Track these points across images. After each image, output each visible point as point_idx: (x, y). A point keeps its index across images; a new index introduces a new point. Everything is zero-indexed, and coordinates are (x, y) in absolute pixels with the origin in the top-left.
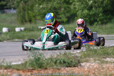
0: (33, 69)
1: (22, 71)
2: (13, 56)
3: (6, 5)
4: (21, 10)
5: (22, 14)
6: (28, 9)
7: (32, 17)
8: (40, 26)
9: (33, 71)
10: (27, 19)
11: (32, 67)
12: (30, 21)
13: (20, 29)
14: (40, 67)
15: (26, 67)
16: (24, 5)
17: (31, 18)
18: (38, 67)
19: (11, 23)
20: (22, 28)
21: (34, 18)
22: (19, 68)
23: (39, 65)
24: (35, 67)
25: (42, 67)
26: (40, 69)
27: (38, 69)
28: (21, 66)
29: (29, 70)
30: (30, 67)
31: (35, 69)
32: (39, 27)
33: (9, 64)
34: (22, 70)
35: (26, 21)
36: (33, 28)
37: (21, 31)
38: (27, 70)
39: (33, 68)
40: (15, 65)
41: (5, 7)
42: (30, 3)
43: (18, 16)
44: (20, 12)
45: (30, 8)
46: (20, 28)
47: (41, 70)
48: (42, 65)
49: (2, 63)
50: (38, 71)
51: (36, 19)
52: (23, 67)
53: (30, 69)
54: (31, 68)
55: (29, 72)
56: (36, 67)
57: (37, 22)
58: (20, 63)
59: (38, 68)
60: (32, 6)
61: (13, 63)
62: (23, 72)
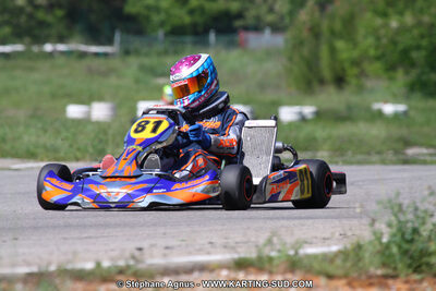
0: (386, 277)
1: (343, 282)
2: (296, 222)
3: (240, 15)
4: (305, 34)
5: (305, 51)
6: (333, 33)
7: (347, 65)
8: (377, 101)
9: (390, 282)
10: (327, 73)
11: (384, 265)
12: (340, 81)
13: (300, 113)
14: (417, 270)
15: (361, 264)
16: (317, 14)
17: (343, 70)
18: (409, 266)
19: (262, 87)
20: (308, 110)
21: (355, 71)
22: (331, 269)
23: (411, 257)
24: (395, 269)
25: (424, 267)
26: (416, 277)
27: (407, 275)
28: (338, 262)
29: (370, 277)
30: (377, 268)
31: (394, 277)
32: (376, 106)
33: (292, 253)
34: (346, 276)
35: (322, 82)
36: (349, 108)
37: (303, 119)
38: (363, 277)
39: (390, 271)
40: (315, 257)
41: (238, 23)
42: (340, 8)
43: (290, 59)
44: (301, 43)
45: (338, 26)
46: (296, 109)
47: (421, 281)
48: (425, 259)
49: (265, 245)
50: (407, 282)
51: (363, 74)
52: (349, 264)
53: (378, 276)
54: (379, 272)
55: (371, 285)
56: (400, 266)
57: (369, 84)
58: (335, 249)
59: (410, 271)
60: (350, 22)
61: (311, 250)
62: (350, 284)
